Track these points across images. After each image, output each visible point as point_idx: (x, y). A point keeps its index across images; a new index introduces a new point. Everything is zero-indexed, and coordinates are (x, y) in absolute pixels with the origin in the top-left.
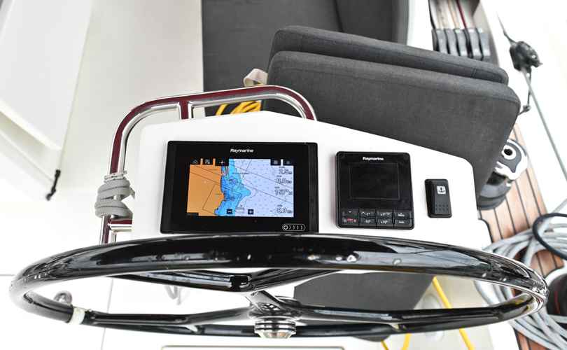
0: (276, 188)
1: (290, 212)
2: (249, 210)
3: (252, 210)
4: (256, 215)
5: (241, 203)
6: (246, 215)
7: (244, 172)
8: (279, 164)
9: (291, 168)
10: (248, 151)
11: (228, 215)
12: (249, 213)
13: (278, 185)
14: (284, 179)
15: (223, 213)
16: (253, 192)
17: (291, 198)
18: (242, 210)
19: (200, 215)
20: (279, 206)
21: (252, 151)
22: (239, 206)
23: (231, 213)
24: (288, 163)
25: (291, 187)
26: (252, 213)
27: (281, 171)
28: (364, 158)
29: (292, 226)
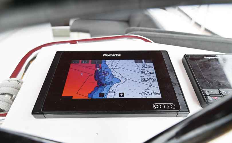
0: (141, 77)
1: (157, 94)
2: (120, 94)
3: (123, 93)
4: (126, 97)
5: (112, 88)
6: (117, 97)
7: (114, 67)
8: (142, 62)
9: (151, 65)
10: (117, 55)
11: (101, 98)
12: (120, 96)
13: (143, 75)
14: (147, 71)
15: (96, 96)
16: (123, 80)
17: (156, 84)
18: (113, 94)
19: (73, 98)
20: (146, 89)
21: (120, 55)
22: (110, 90)
23: (104, 96)
24: (148, 61)
25: (154, 76)
26: (123, 96)
27: (143, 66)
28: (205, 57)
29: (162, 105)
